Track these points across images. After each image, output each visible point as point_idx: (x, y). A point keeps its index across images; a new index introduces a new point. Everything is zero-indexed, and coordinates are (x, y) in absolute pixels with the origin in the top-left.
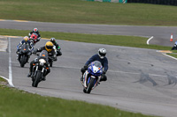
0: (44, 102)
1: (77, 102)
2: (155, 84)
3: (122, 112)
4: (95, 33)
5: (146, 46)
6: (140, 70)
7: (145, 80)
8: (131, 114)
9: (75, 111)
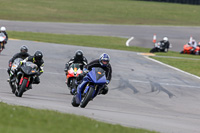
0: (11, 112)
1: (48, 111)
2: (136, 92)
3: (99, 123)
4: (67, 33)
5: (125, 48)
6: (119, 76)
7: (124, 87)
8: (110, 125)
9: (46, 121)
